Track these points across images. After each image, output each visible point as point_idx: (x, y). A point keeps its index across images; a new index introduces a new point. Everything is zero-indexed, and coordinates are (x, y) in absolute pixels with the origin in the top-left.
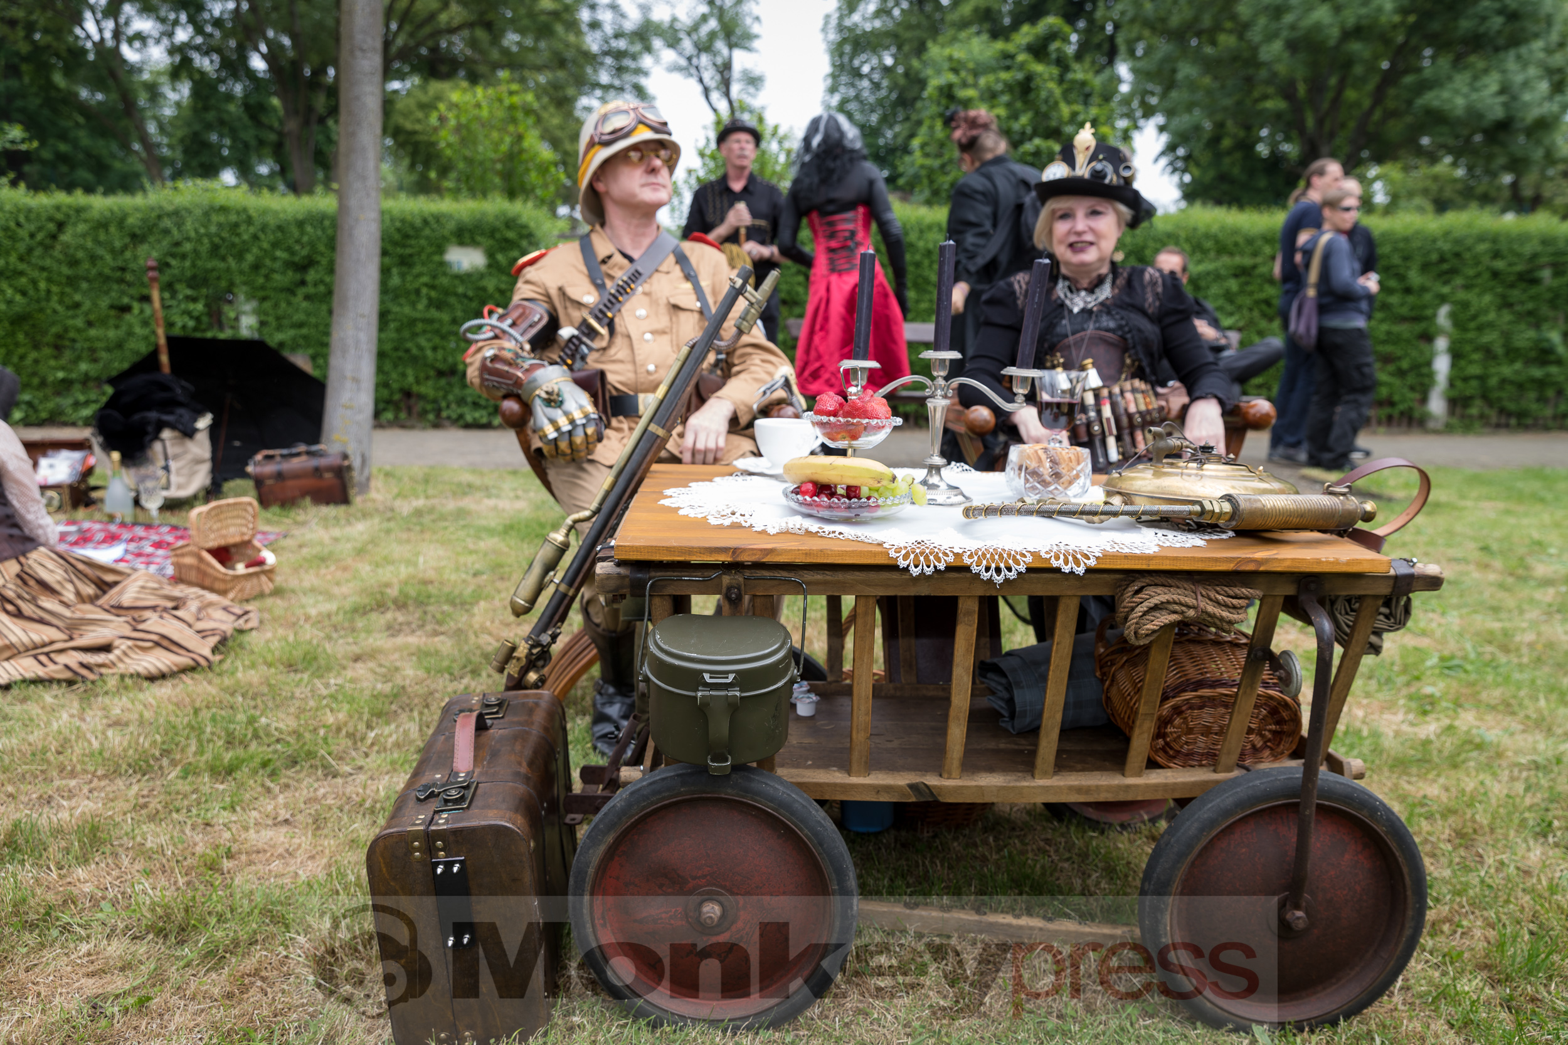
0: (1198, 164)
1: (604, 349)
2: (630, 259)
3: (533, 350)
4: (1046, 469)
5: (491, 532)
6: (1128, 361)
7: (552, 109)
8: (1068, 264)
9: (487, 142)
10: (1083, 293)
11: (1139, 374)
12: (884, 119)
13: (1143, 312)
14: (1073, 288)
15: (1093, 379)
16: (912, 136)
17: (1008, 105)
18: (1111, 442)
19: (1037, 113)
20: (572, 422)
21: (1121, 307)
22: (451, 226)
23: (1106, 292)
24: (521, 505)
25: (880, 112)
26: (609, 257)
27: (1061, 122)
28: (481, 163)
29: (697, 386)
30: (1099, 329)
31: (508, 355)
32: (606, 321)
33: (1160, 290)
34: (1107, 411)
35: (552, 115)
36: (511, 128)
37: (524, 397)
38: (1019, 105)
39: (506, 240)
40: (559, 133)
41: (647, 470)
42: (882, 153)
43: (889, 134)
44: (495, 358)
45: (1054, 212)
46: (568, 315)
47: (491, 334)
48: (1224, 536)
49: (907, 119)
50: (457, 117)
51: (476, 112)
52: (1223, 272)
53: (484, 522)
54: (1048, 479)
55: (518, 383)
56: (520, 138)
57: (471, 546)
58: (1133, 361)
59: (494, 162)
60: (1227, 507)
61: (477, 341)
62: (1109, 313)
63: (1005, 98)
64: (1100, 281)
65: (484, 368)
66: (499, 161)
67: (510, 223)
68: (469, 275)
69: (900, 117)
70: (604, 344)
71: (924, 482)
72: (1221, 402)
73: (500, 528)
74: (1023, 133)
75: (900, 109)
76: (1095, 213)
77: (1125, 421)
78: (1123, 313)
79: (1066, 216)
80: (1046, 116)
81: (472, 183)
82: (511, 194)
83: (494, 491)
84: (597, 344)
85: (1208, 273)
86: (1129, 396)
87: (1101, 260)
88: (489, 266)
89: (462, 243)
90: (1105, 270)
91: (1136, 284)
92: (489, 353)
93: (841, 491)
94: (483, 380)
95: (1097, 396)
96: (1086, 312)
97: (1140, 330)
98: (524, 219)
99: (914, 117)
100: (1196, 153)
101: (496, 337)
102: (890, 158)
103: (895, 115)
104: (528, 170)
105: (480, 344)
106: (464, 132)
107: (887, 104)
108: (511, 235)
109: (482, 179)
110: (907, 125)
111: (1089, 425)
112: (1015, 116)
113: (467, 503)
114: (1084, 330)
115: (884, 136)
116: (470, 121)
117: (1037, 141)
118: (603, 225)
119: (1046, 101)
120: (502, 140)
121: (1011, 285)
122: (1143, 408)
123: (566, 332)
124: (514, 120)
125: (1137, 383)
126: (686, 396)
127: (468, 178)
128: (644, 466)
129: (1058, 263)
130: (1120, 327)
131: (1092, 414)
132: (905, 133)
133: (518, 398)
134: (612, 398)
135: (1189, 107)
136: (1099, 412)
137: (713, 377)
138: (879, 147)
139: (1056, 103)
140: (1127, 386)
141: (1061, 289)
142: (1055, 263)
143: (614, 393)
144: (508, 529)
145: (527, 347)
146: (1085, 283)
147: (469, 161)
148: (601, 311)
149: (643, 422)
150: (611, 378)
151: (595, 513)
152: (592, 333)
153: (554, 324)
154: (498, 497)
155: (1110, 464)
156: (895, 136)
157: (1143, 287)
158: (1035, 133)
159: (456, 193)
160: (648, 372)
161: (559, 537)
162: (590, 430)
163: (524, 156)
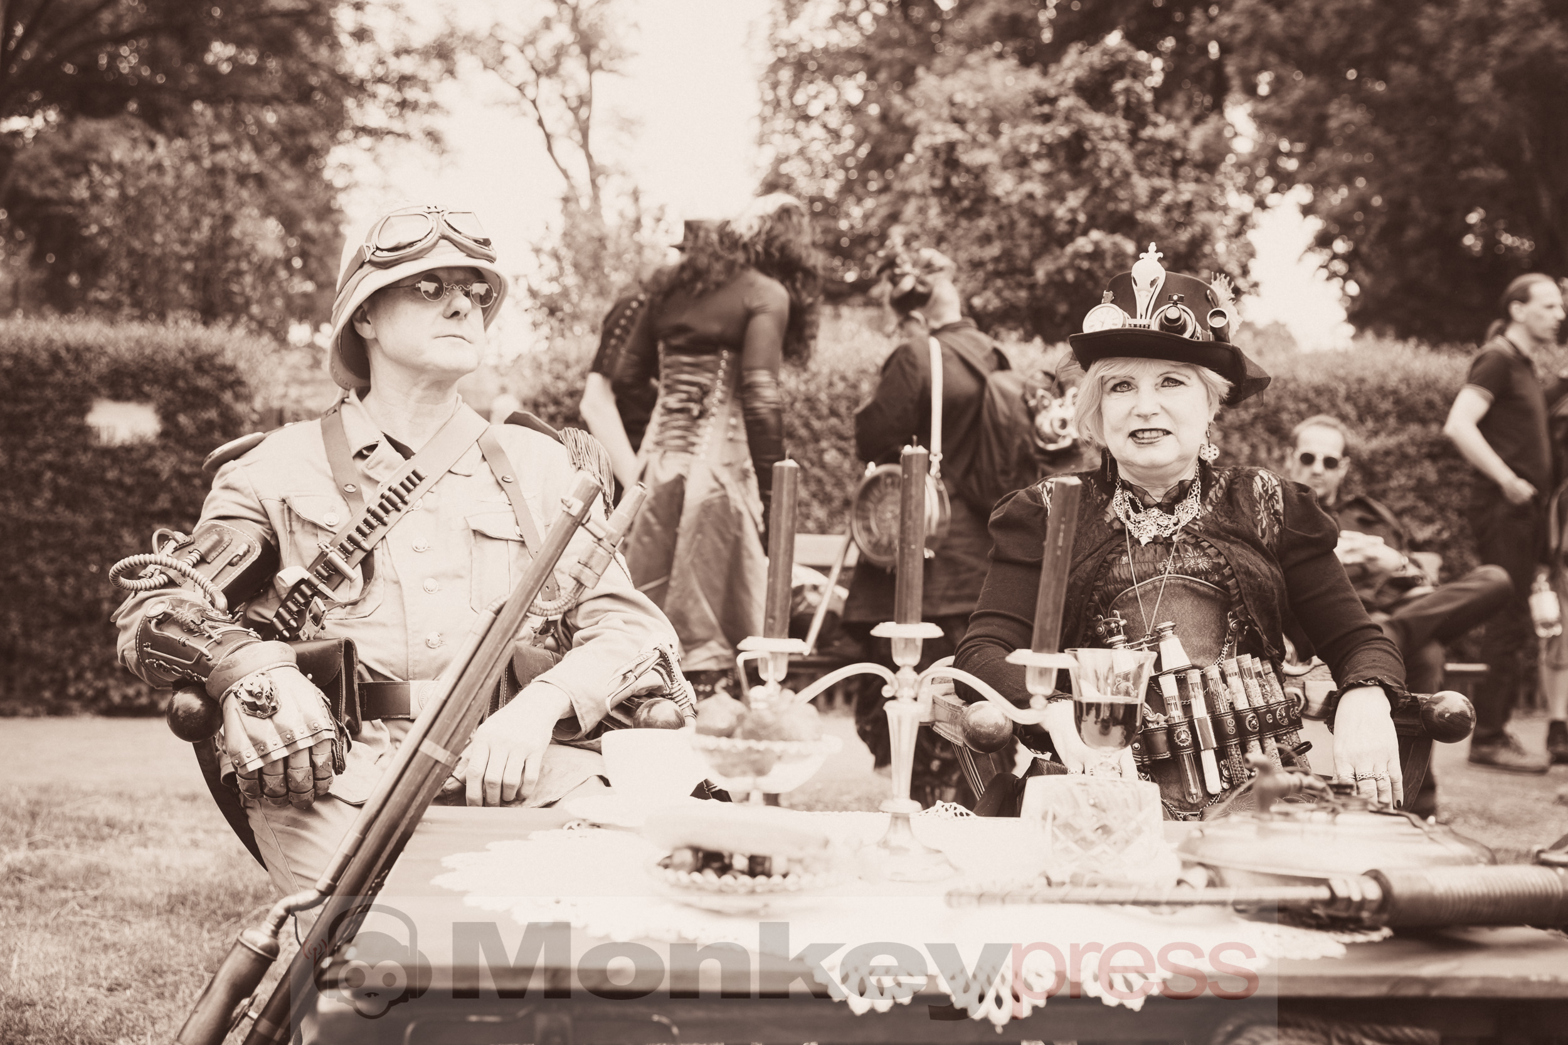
0: (1368, 268)
1: (354, 604)
2: (405, 452)
3: (231, 608)
4: (1087, 822)
5: (144, 908)
6: (1232, 624)
7: (284, 166)
8: (1128, 464)
9: (169, 227)
10: (1155, 512)
11: (1250, 645)
12: (847, 188)
13: (1253, 543)
14: (1139, 504)
15: (1174, 653)
16: (894, 218)
17: (1047, 177)
18: (1209, 759)
19: (1095, 190)
20: (290, 743)
21: (1216, 536)
22: (101, 366)
23: (1191, 510)
24: (200, 858)
25: (840, 175)
26: (372, 448)
27: (1136, 206)
28: (159, 261)
29: (510, 667)
30: (1182, 571)
31: (187, 615)
32: (359, 555)
33: (1280, 507)
34: (1200, 710)
35: (285, 177)
36: (213, 205)
37: (213, 691)
38: (1065, 177)
39: (196, 391)
40: (298, 206)
41: (417, 819)
42: (845, 242)
43: (856, 212)
44: (165, 620)
45: (1103, 382)
46: (294, 544)
47: (161, 579)
48: (1375, 936)
49: (886, 189)
50: (121, 186)
51: (153, 176)
52: (1411, 451)
53: (131, 891)
54: (1091, 836)
55: (202, 665)
56: (228, 220)
57: (107, 936)
58: (1241, 624)
59: (181, 259)
60: (1373, 892)
61: (137, 591)
62: (1197, 546)
63: (1042, 166)
64: (1182, 492)
65: (144, 635)
66: (189, 257)
67: (204, 363)
68: (127, 449)
69: (873, 186)
70: (354, 595)
71: (884, 844)
72: (1389, 692)
73: (163, 902)
74: (1073, 222)
75: (873, 174)
76: (1169, 381)
77: (1230, 723)
78: (1220, 545)
79: (1124, 385)
80: (1110, 194)
81: (141, 292)
82: (208, 314)
83: (153, 833)
84: (343, 594)
85: (1387, 453)
86: (1235, 681)
87: (1183, 459)
88: (164, 434)
89: (118, 396)
90: (1190, 473)
91: (1241, 498)
92: (155, 608)
93: (740, 863)
94: (142, 654)
95: (1182, 682)
96: (1163, 544)
97: (1249, 573)
98: (228, 358)
99: (897, 186)
100: (1364, 249)
101: (171, 583)
102: (859, 252)
103: (865, 182)
104: (239, 273)
105: (142, 595)
106: (131, 209)
107: (851, 162)
108: (204, 382)
109: (159, 288)
110: (885, 198)
111: (1170, 730)
112: (1058, 195)
113: (105, 854)
114: (1157, 572)
115: (848, 215)
116: (143, 192)
117: (1096, 235)
118: (362, 393)
119: (1110, 172)
120: (196, 223)
121: (1036, 497)
122: (1259, 702)
123: (289, 574)
124: (218, 192)
125: (1247, 659)
126: (491, 683)
127: (134, 286)
128: (411, 812)
129: (1114, 462)
130: (1217, 568)
131: (1176, 714)
132: (883, 212)
133: (200, 689)
134: (363, 686)
135: (1348, 176)
136: (1187, 708)
137: (539, 650)
138: (841, 234)
139: (1127, 175)
140: (1231, 665)
141: (1118, 506)
142: (1109, 462)
143: (368, 679)
144: (176, 903)
145: (222, 601)
146: (1157, 495)
147: (139, 259)
148: (350, 539)
149: (416, 730)
150: (365, 654)
151: (324, 894)
152: (334, 575)
153: (271, 558)
154: (160, 843)
155: (1209, 796)
156: (866, 217)
157: (1253, 503)
158: (1093, 222)
159: (110, 311)
160: (428, 645)
161: (259, 937)
162: (321, 758)
163: (234, 250)
